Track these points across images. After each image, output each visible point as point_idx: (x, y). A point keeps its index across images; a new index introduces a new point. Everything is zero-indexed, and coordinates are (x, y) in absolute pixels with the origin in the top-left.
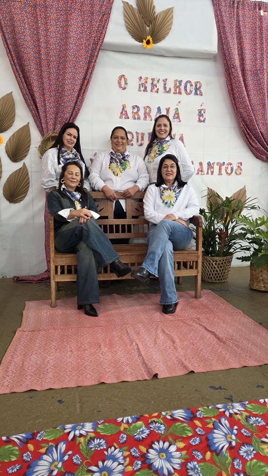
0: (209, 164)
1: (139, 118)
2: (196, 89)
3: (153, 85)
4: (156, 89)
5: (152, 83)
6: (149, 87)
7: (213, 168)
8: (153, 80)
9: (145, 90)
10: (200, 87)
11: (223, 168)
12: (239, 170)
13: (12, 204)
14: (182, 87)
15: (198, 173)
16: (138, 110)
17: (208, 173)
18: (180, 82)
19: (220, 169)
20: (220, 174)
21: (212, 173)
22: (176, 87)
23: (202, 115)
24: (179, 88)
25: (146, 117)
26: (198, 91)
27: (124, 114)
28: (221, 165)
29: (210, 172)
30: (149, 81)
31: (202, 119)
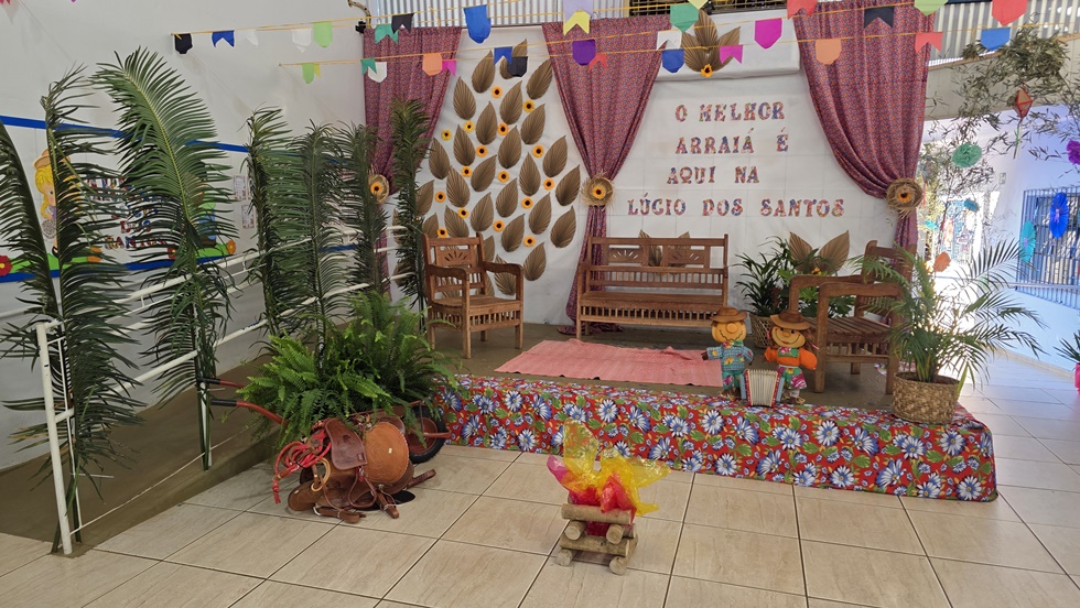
0: (792, 202)
1: (699, 152)
2: (775, 112)
3: (718, 113)
4: (721, 117)
5: (717, 111)
6: (713, 115)
7: (798, 207)
8: (718, 107)
9: (708, 119)
10: (781, 109)
11: (814, 207)
12: (839, 210)
13: (558, 249)
14: (756, 111)
15: (776, 215)
16: (699, 143)
17: (790, 214)
18: (754, 106)
19: (809, 209)
20: (809, 214)
21: (797, 214)
22: (747, 112)
23: (783, 143)
24: (750, 112)
25: (707, 151)
26: (777, 112)
27: (681, 148)
28: (810, 204)
29: (793, 212)
30: (714, 109)
31: (783, 147)
